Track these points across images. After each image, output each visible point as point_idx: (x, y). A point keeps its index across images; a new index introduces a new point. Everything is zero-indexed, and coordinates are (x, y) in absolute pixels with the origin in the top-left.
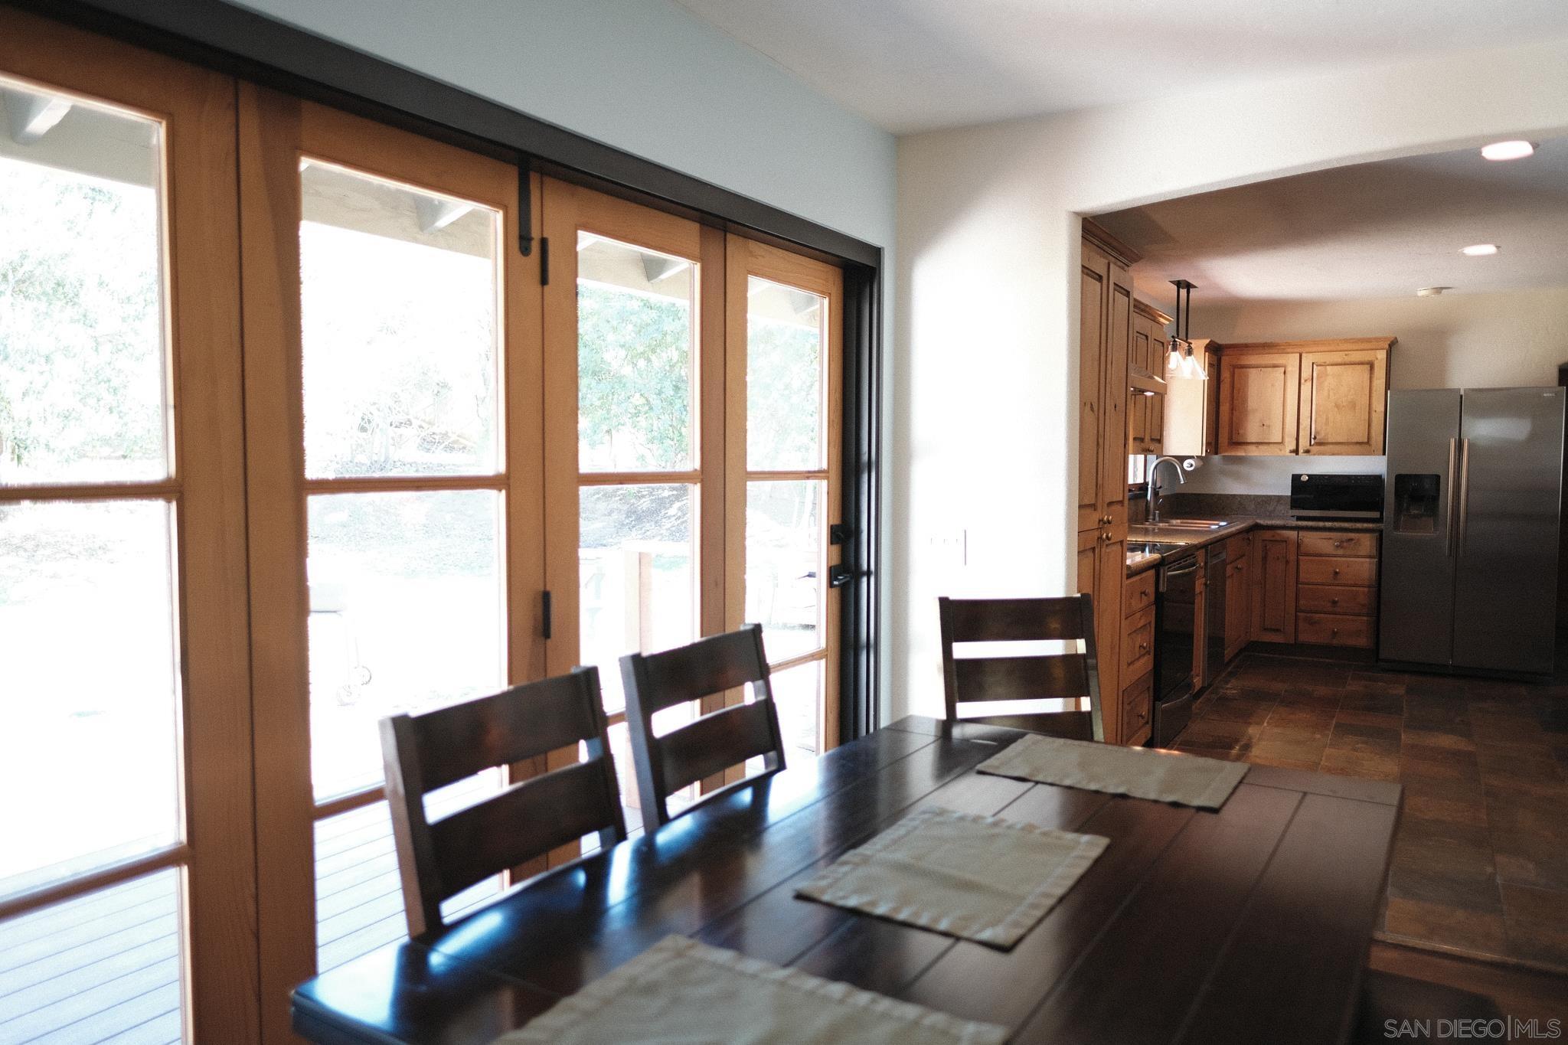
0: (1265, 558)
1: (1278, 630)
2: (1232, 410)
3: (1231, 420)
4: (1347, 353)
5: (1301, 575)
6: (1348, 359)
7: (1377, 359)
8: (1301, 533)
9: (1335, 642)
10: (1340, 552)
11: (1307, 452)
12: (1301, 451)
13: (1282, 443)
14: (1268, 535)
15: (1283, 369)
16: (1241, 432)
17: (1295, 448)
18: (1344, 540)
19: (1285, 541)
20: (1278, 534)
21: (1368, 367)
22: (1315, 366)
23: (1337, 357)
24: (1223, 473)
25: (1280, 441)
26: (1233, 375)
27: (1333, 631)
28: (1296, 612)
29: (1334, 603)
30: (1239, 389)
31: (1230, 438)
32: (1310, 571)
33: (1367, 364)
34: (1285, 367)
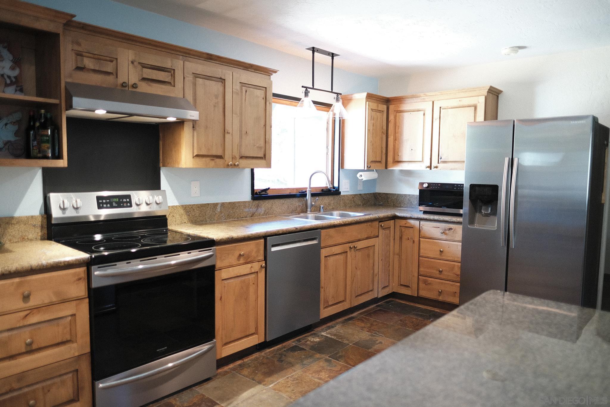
0: (401, 238)
1: (408, 286)
2: (395, 140)
3: (394, 146)
4: (460, 99)
5: (421, 251)
6: (461, 104)
7: (479, 102)
8: (421, 222)
9: (441, 298)
10: (444, 237)
11: (436, 167)
12: (432, 167)
13: (422, 161)
14: (403, 222)
15: (422, 113)
16: (400, 154)
17: (429, 165)
18: (446, 229)
19: (412, 227)
20: (409, 223)
21: (473, 108)
22: (441, 109)
23: (455, 103)
24: (400, 180)
25: (421, 160)
26: (395, 117)
27: (439, 292)
28: (418, 275)
29: (440, 272)
30: (399, 127)
31: (394, 158)
32: (427, 249)
33: (473, 106)
34: (424, 111)
